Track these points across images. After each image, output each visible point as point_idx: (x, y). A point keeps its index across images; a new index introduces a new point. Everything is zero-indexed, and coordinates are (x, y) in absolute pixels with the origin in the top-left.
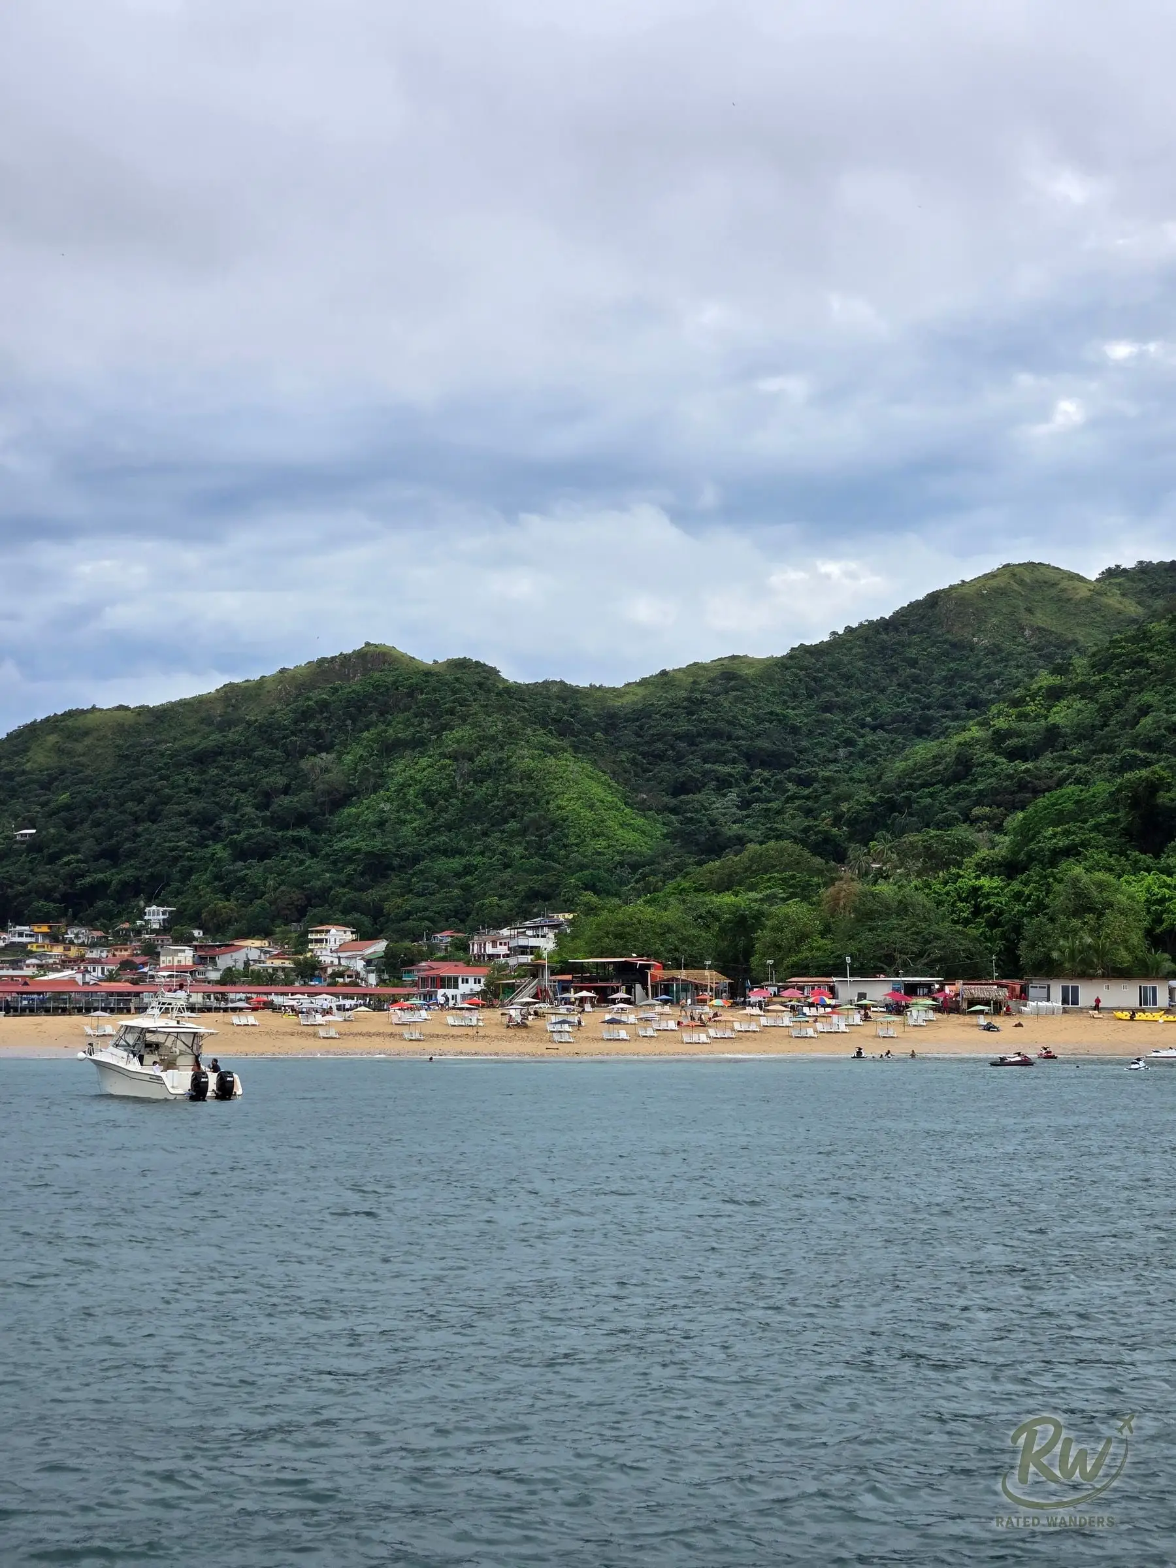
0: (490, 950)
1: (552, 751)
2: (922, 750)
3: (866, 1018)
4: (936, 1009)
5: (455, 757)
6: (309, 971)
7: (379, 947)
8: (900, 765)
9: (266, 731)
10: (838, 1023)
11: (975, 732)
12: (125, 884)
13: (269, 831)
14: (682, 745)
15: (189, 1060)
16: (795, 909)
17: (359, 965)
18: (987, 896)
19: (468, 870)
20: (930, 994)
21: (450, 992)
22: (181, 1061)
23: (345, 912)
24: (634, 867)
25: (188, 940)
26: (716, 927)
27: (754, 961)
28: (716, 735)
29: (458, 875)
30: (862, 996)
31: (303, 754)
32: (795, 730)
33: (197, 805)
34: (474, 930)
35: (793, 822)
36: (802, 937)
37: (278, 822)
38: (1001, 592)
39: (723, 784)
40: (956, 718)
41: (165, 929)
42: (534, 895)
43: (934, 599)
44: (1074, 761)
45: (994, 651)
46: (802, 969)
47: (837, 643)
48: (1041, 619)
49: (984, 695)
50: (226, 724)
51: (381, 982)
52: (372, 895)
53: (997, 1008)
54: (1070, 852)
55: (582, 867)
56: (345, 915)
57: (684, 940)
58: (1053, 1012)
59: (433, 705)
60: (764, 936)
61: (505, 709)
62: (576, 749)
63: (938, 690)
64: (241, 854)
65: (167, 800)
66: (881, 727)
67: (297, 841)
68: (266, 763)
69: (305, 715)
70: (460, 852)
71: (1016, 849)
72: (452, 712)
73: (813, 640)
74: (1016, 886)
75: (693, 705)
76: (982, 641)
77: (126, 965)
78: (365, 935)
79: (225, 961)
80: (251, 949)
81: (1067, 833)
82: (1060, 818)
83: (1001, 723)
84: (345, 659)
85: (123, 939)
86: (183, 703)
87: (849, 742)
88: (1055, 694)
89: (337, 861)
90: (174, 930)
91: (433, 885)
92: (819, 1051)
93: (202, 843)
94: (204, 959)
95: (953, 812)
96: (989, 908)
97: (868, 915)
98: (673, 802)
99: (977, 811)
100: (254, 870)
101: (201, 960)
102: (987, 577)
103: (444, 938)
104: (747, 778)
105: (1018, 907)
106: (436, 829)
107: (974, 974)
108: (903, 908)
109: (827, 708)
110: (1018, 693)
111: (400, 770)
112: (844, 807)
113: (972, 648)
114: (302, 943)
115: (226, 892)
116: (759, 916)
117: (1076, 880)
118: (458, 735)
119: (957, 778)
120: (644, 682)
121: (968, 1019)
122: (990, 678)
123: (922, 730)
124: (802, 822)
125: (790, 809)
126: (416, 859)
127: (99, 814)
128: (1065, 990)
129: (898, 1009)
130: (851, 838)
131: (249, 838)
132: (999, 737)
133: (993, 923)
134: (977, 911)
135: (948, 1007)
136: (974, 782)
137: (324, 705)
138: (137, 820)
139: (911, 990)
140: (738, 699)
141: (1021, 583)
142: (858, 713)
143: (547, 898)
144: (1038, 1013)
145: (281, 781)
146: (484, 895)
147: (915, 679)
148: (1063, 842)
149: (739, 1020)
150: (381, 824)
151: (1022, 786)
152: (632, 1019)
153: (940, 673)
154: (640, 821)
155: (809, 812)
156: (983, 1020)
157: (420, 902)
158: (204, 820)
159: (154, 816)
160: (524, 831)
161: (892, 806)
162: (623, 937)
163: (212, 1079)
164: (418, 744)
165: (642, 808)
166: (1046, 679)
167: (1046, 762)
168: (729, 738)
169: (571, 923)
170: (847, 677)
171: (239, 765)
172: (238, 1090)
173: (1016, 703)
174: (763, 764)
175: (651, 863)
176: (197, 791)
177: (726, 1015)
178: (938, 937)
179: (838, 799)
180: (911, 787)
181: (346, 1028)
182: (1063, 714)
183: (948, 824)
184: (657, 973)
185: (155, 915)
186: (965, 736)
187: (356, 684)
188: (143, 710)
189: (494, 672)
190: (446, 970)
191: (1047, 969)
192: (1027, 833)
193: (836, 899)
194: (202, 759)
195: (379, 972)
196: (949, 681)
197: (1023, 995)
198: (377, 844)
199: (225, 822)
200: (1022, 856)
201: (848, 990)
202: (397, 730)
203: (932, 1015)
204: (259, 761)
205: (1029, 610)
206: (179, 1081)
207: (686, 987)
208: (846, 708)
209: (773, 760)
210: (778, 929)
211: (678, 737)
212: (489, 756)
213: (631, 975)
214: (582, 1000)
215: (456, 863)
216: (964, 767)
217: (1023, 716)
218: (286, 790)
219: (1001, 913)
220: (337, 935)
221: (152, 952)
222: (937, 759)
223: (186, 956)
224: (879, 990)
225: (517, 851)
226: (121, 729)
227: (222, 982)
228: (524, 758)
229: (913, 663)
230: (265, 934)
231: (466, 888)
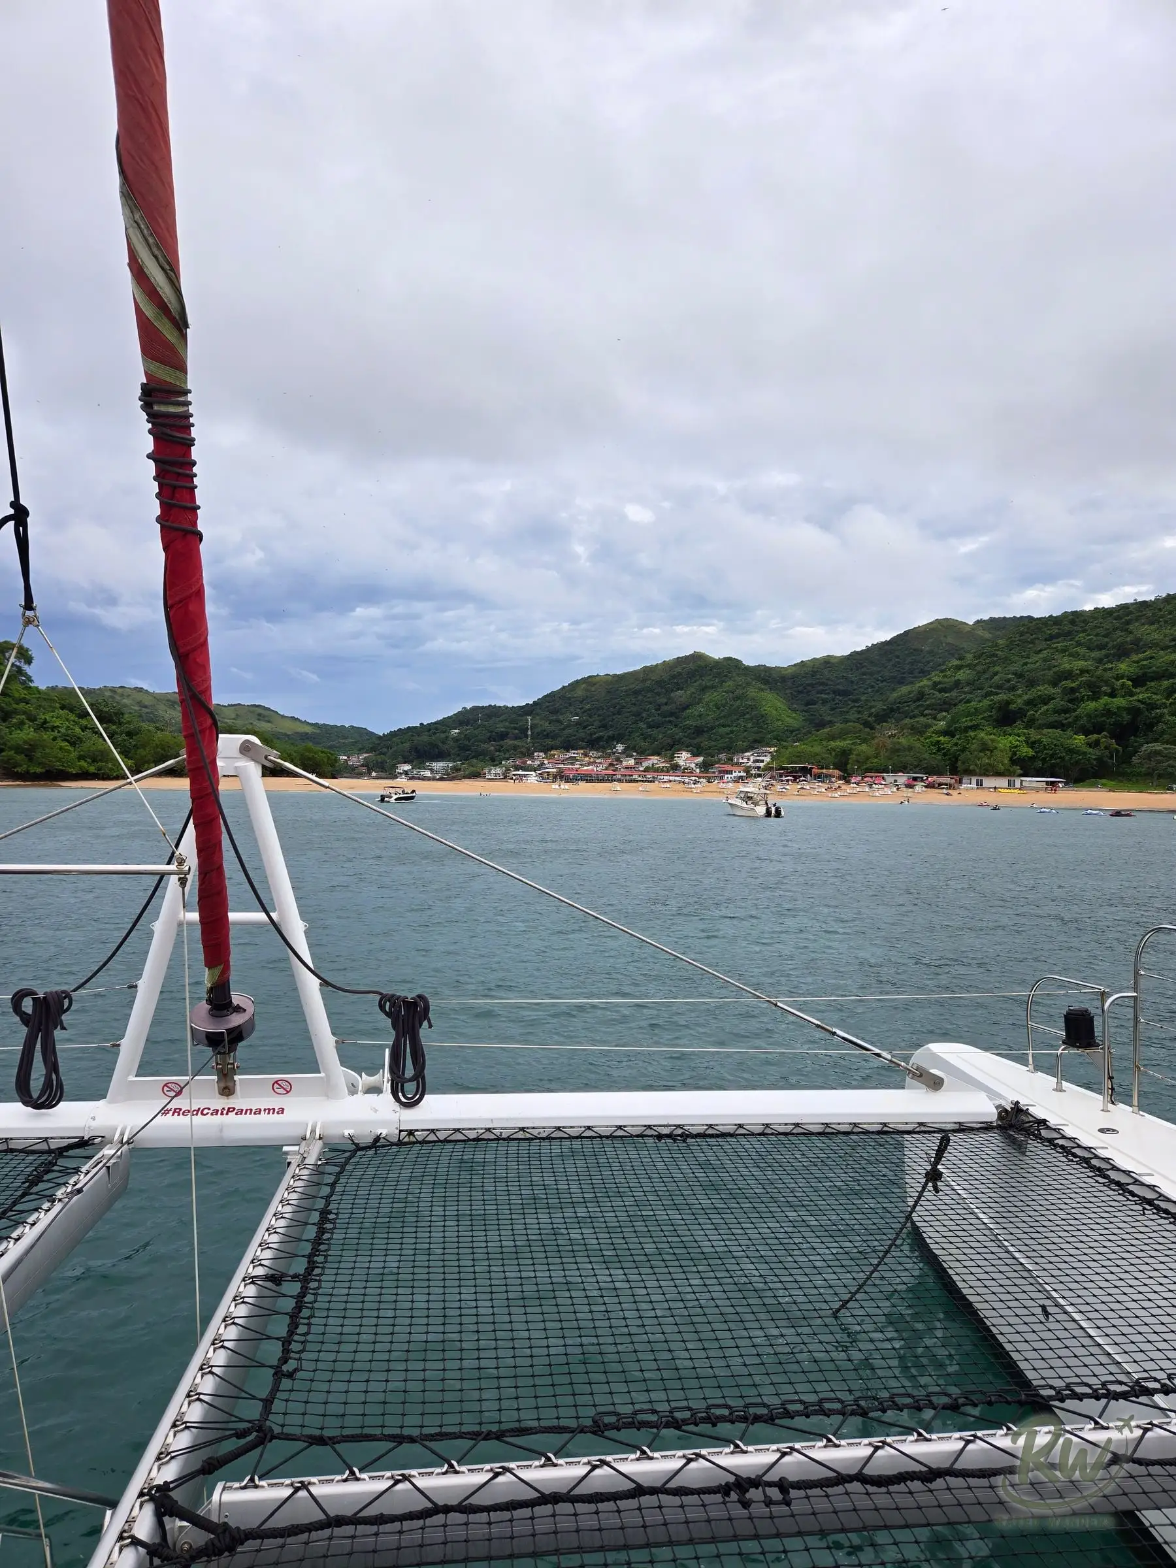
0: (741, 760)
1: (763, 690)
2: (905, 689)
3: (898, 789)
4: (926, 787)
5: (727, 692)
6: (676, 767)
7: (700, 759)
8: (895, 695)
9: (659, 683)
10: (887, 791)
11: (925, 682)
12: (609, 737)
13: (660, 718)
14: (809, 688)
15: (764, 802)
16: (864, 747)
17: (693, 765)
18: (943, 744)
19: (732, 732)
20: (922, 780)
21: (729, 776)
22: (761, 803)
23: (687, 746)
24: (792, 732)
25: (631, 756)
26: (833, 753)
27: (849, 767)
28: (822, 684)
29: (728, 734)
30: (896, 781)
31: (672, 691)
32: (852, 682)
33: (634, 709)
34: (734, 753)
35: (853, 716)
36: (868, 758)
37: (663, 715)
38: (933, 629)
39: (824, 702)
40: (915, 677)
41: (623, 752)
42: (755, 741)
43: (907, 633)
44: (965, 693)
45: (930, 652)
46: (869, 770)
47: (868, 650)
48: (950, 640)
49: (926, 669)
50: (644, 680)
51: (701, 772)
52: (697, 740)
53: (950, 786)
54: (974, 728)
55: (773, 731)
56: (687, 748)
57: (823, 758)
58: (972, 788)
59: (719, 674)
60: (853, 757)
61: (745, 675)
62: (771, 689)
63: (907, 667)
64: (650, 727)
65: (623, 707)
66: (885, 681)
67: (670, 722)
68: (658, 694)
69: (674, 677)
70: (729, 726)
71: (949, 725)
72: (726, 676)
73: (859, 649)
74: (955, 740)
75: (814, 673)
76: (926, 648)
77: (611, 765)
78: (695, 755)
79: (645, 764)
80: (654, 760)
81: (971, 720)
82: (969, 714)
83: (936, 679)
84: (686, 657)
85: (609, 755)
86: (628, 673)
87: (873, 687)
88: (959, 668)
89: (684, 729)
90: (627, 753)
91: (719, 738)
92: (882, 802)
93: (636, 722)
94: (638, 762)
95: (916, 712)
96: (944, 749)
97: (896, 751)
98: (806, 708)
99: (926, 712)
100: (654, 732)
101: (636, 763)
102: (931, 623)
103: (723, 756)
104: (834, 700)
105: (955, 748)
106: (721, 718)
107: (940, 774)
108: (910, 748)
109: (864, 674)
110: (944, 667)
111: (707, 697)
112: (873, 710)
113: (922, 651)
114: (672, 758)
115: (645, 739)
116: (850, 750)
117: (983, 738)
118: (729, 684)
119: (918, 700)
120: (795, 665)
121: (937, 791)
122: (928, 662)
123: (901, 682)
124: (857, 716)
125: (852, 711)
126: (712, 728)
127: (600, 712)
128: (977, 780)
129: (909, 786)
130: (875, 722)
131: (653, 721)
132: (936, 684)
133: (945, 755)
134: (939, 750)
135: (930, 786)
136: (925, 701)
137: (680, 674)
138: (614, 714)
139: (915, 779)
140: (830, 671)
141: (942, 626)
142: (876, 676)
143: (759, 742)
144: (967, 789)
145: (665, 700)
146: (737, 741)
147: (899, 663)
148: (970, 724)
149: (849, 789)
150: (700, 716)
151: (945, 703)
152: (808, 787)
153: (909, 660)
154: (794, 715)
155: (859, 712)
156: (945, 791)
157: (713, 743)
158: (638, 714)
159: (619, 713)
160: (751, 719)
161: (892, 710)
162: (799, 757)
163: (773, 810)
164: (713, 687)
165: (795, 711)
166: (956, 662)
167: (954, 694)
168: (827, 685)
169: (775, 751)
170: (872, 662)
171: (649, 695)
172: (783, 813)
173: (942, 671)
174: (839, 695)
175: (798, 730)
176: (635, 704)
177: (843, 787)
178: (925, 759)
179: (871, 707)
180: (899, 703)
181: (703, 789)
182: (961, 675)
183: (914, 717)
184: (815, 771)
185: (620, 747)
186: (921, 684)
187: (691, 666)
188: (615, 675)
189: (740, 662)
190: (728, 767)
191: (970, 773)
192: (954, 720)
193: (878, 745)
194: (636, 693)
195: (700, 768)
196: (912, 663)
197: (961, 782)
198: (699, 723)
199: (644, 715)
200: (952, 728)
201: (890, 778)
202: (706, 681)
203: (924, 789)
204: (656, 693)
205: (945, 636)
206: (761, 810)
207: (827, 776)
208: (871, 674)
209: (844, 693)
210: (858, 755)
211: (809, 685)
212: (739, 692)
213: (806, 771)
214: (788, 781)
215: (727, 729)
216: (921, 695)
217: (945, 676)
218: (666, 704)
219: (949, 750)
220: (685, 755)
221: (619, 761)
222: (910, 693)
223: (631, 762)
224: (902, 779)
225: (750, 725)
226: (607, 682)
227: (644, 771)
228: (752, 692)
229: (898, 657)
230: (659, 754)
231: (731, 738)
